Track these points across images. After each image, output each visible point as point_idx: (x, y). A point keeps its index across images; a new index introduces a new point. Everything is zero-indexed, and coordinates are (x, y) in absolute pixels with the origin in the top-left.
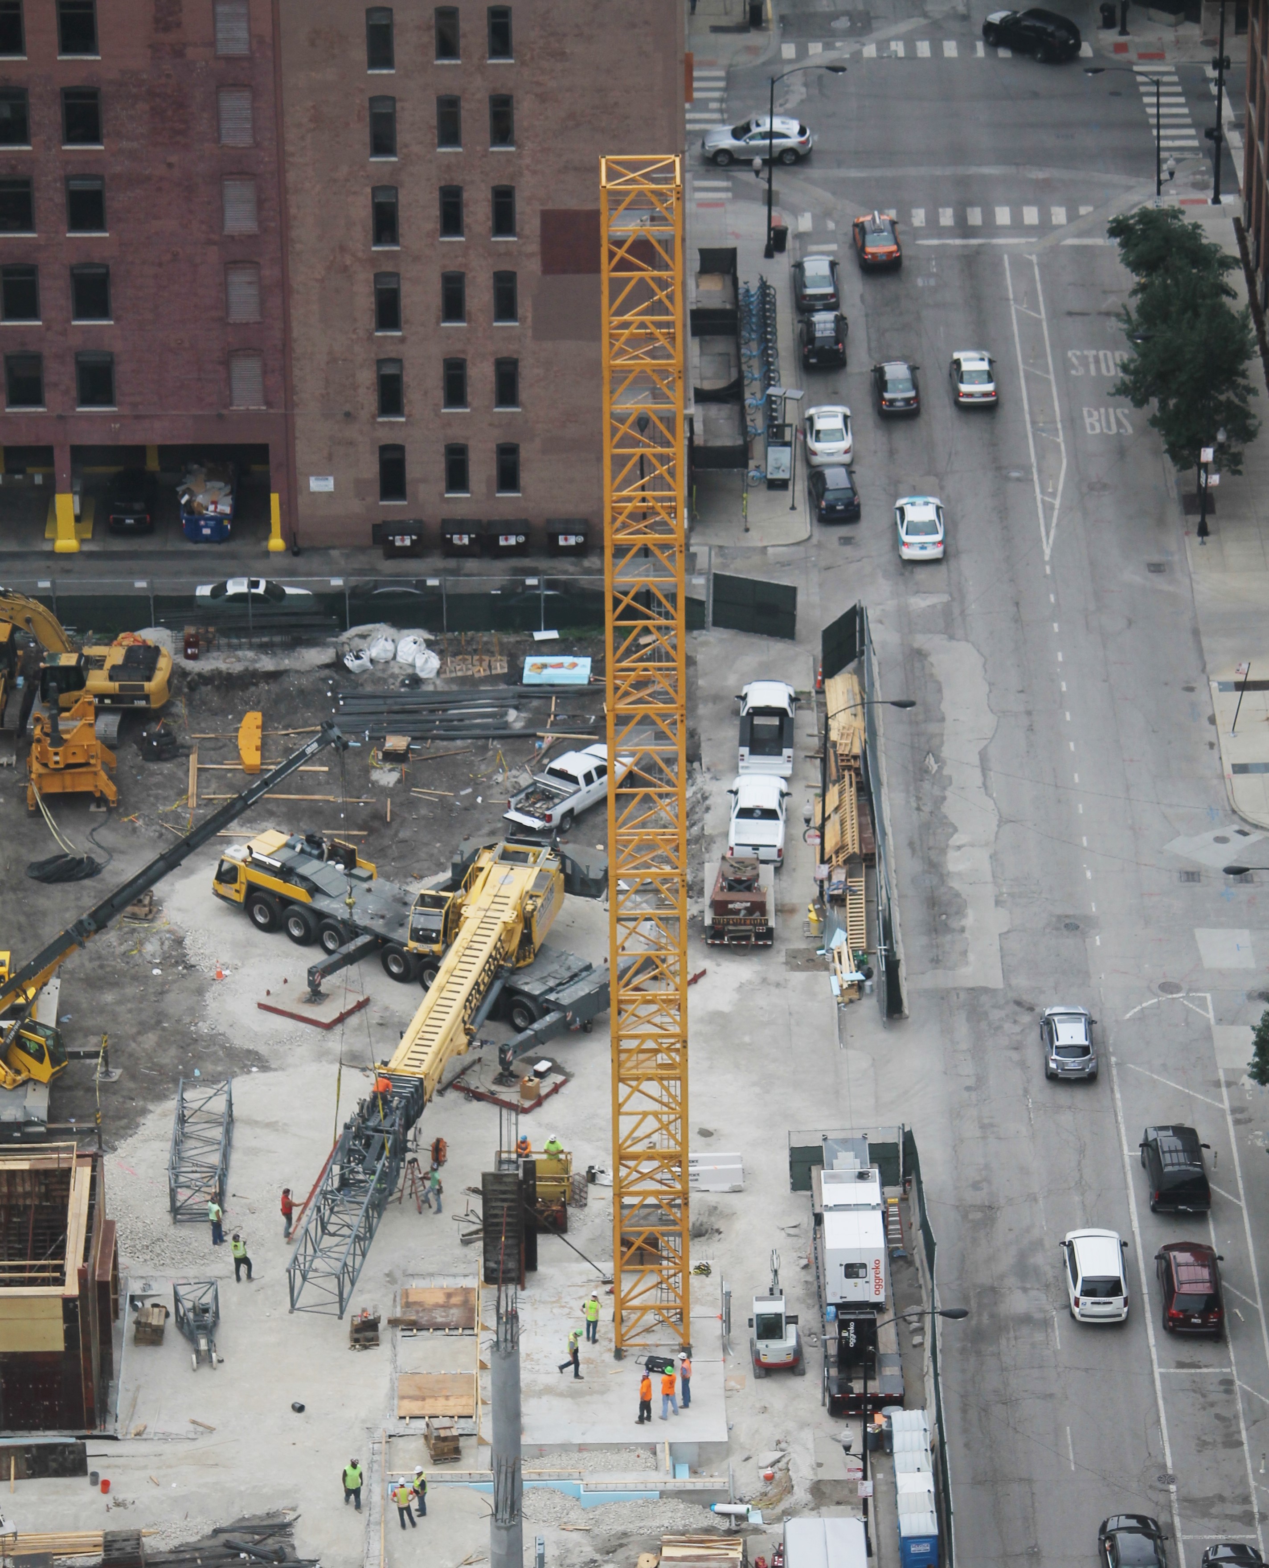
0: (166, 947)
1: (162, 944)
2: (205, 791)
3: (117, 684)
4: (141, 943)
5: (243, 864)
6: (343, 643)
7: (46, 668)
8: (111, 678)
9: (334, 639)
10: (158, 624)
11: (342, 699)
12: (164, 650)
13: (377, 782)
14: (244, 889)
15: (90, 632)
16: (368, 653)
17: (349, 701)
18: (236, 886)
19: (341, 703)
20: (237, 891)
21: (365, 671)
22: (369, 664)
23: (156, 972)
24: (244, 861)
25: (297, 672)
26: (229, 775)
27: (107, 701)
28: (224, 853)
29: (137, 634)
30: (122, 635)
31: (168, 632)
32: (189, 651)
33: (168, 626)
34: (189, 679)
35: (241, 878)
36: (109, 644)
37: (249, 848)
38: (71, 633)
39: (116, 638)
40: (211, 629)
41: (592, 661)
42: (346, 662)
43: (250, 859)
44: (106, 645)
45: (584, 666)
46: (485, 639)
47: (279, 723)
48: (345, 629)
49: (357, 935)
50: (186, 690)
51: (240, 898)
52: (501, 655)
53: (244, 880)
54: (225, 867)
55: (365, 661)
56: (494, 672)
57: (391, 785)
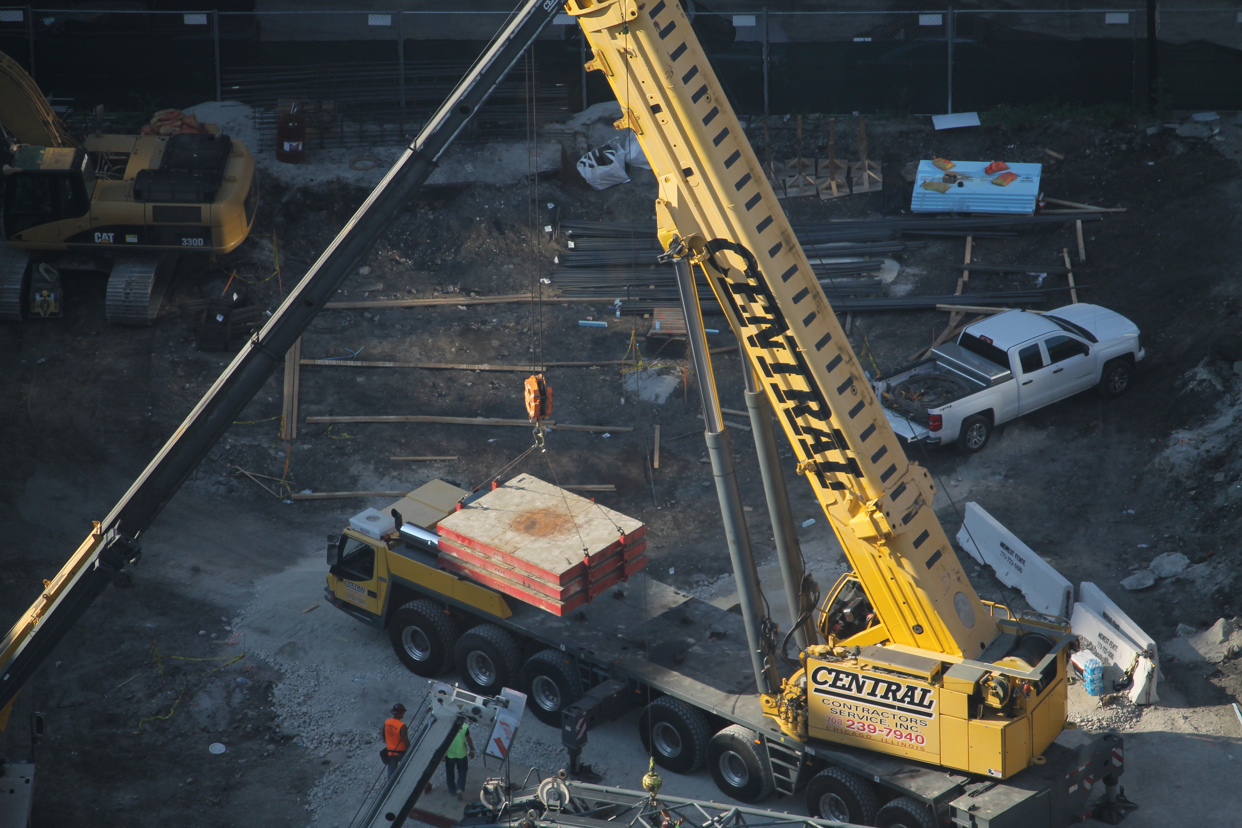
0: (237, 698)
1: (229, 696)
2: (314, 408)
3: (150, 206)
4: (189, 694)
5: (383, 544)
6: (575, 134)
7: (15, 175)
8: (138, 196)
9: (558, 126)
10: (227, 95)
11: (572, 237)
12: (237, 141)
13: (636, 393)
14: (384, 589)
15: (100, 108)
16: (621, 152)
17: (584, 243)
18: (370, 585)
19: (571, 245)
20: (371, 594)
21: (615, 187)
22: (623, 174)
23: (218, 748)
24: (385, 538)
25: (488, 187)
26: (360, 379)
27: (131, 239)
28: (347, 524)
29: (187, 112)
30: (159, 115)
31: (247, 110)
32: (287, 146)
33: (245, 98)
34: (285, 199)
35: (380, 569)
36: (134, 131)
37: (395, 513)
38: (62, 109)
39: (147, 120)
40: (328, 105)
41: (1044, 171)
42: (580, 168)
43: (396, 536)
44: (129, 132)
45: (1028, 179)
46: (841, 127)
47: (455, 284)
48: (579, 109)
49: (595, 681)
50: (280, 219)
51: (377, 607)
52: (869, 157)
53: (385, 576)
54: (350, 548)
55: (616, 168)
56: (856, 190)
57: (662, 401)
